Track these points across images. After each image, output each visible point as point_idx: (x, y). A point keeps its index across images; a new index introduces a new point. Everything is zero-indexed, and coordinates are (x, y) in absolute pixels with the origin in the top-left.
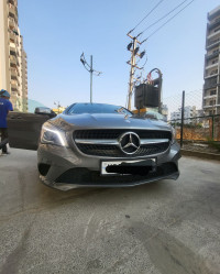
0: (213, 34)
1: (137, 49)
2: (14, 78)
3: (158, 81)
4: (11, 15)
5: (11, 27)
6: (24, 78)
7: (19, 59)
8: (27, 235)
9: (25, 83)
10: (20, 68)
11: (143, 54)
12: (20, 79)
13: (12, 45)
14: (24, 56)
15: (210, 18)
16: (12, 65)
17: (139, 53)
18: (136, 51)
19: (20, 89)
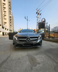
1: (39, 13)
2: (11, 23)
3: (45, 21)
4: (10, 8)
5: (10, 11)
6: (13, 22)
7: (12, 18)
8: (10, 55)
9: (13, 24)
10: (12, 20)
11: (40, 14)
12: (12, 23)
13: (10, 15)
14: (13, 17)
16: (10, 20)
17: (39, 14)
19: (12, 25)
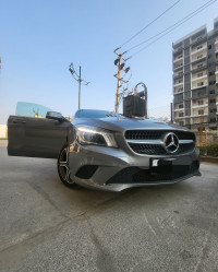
0: (177, 60)
1: (123, 64)
15: (175, 47)
17: (124, 68)
18: (121, 67)
